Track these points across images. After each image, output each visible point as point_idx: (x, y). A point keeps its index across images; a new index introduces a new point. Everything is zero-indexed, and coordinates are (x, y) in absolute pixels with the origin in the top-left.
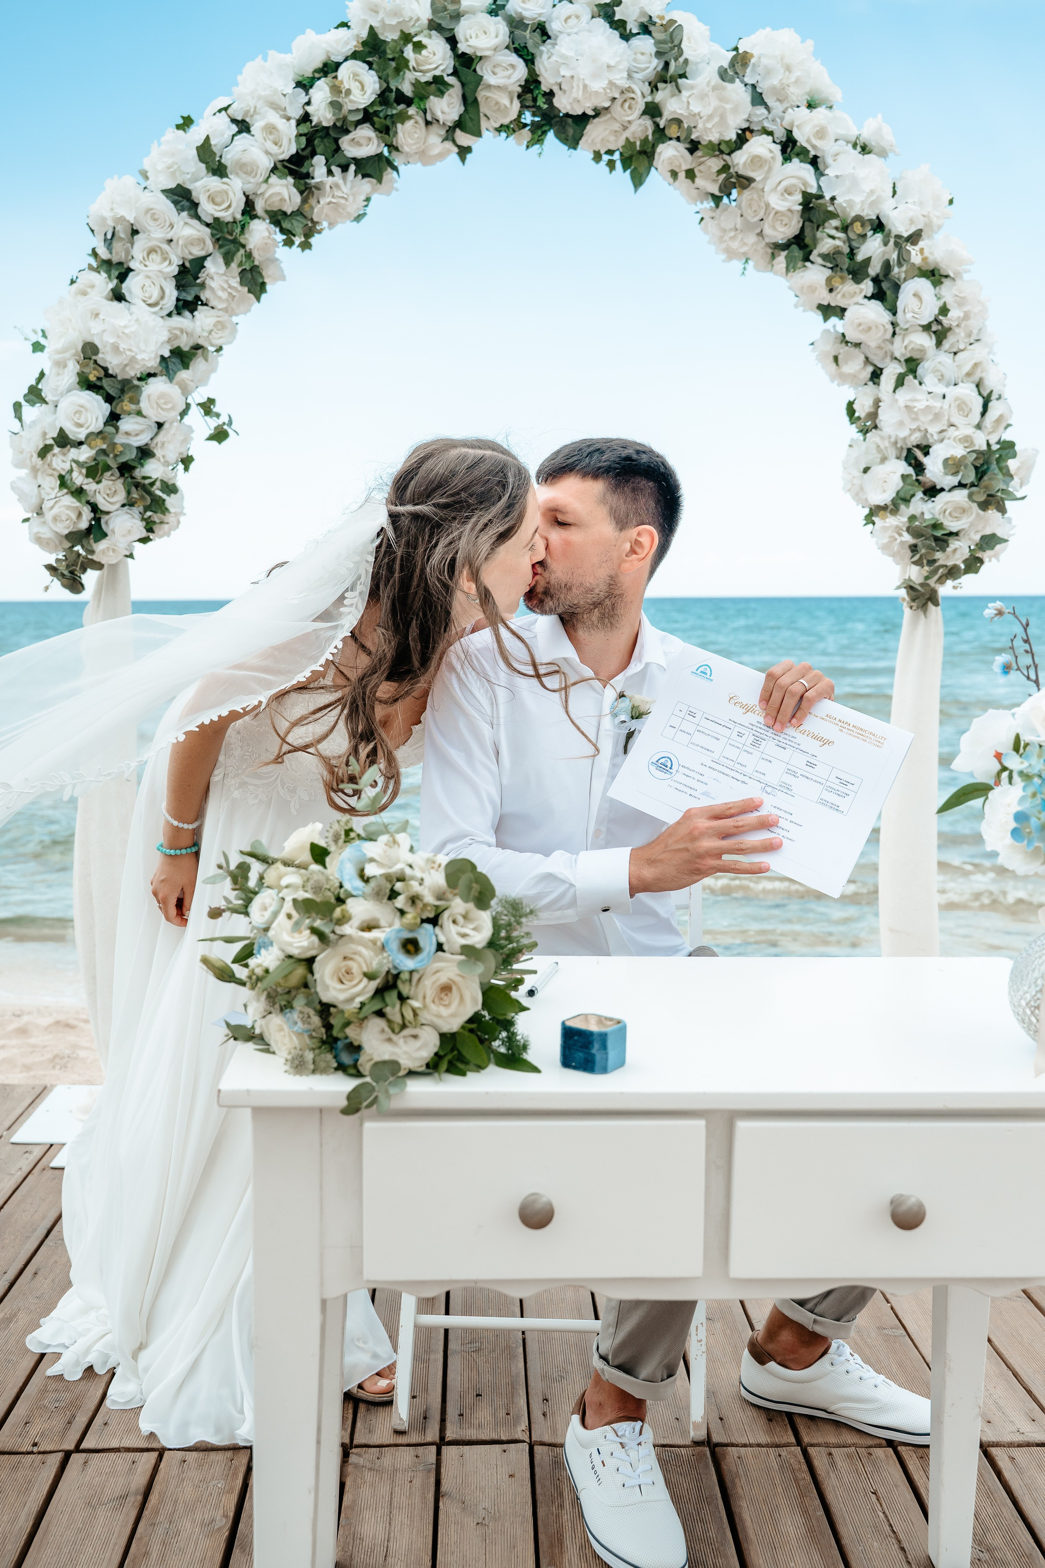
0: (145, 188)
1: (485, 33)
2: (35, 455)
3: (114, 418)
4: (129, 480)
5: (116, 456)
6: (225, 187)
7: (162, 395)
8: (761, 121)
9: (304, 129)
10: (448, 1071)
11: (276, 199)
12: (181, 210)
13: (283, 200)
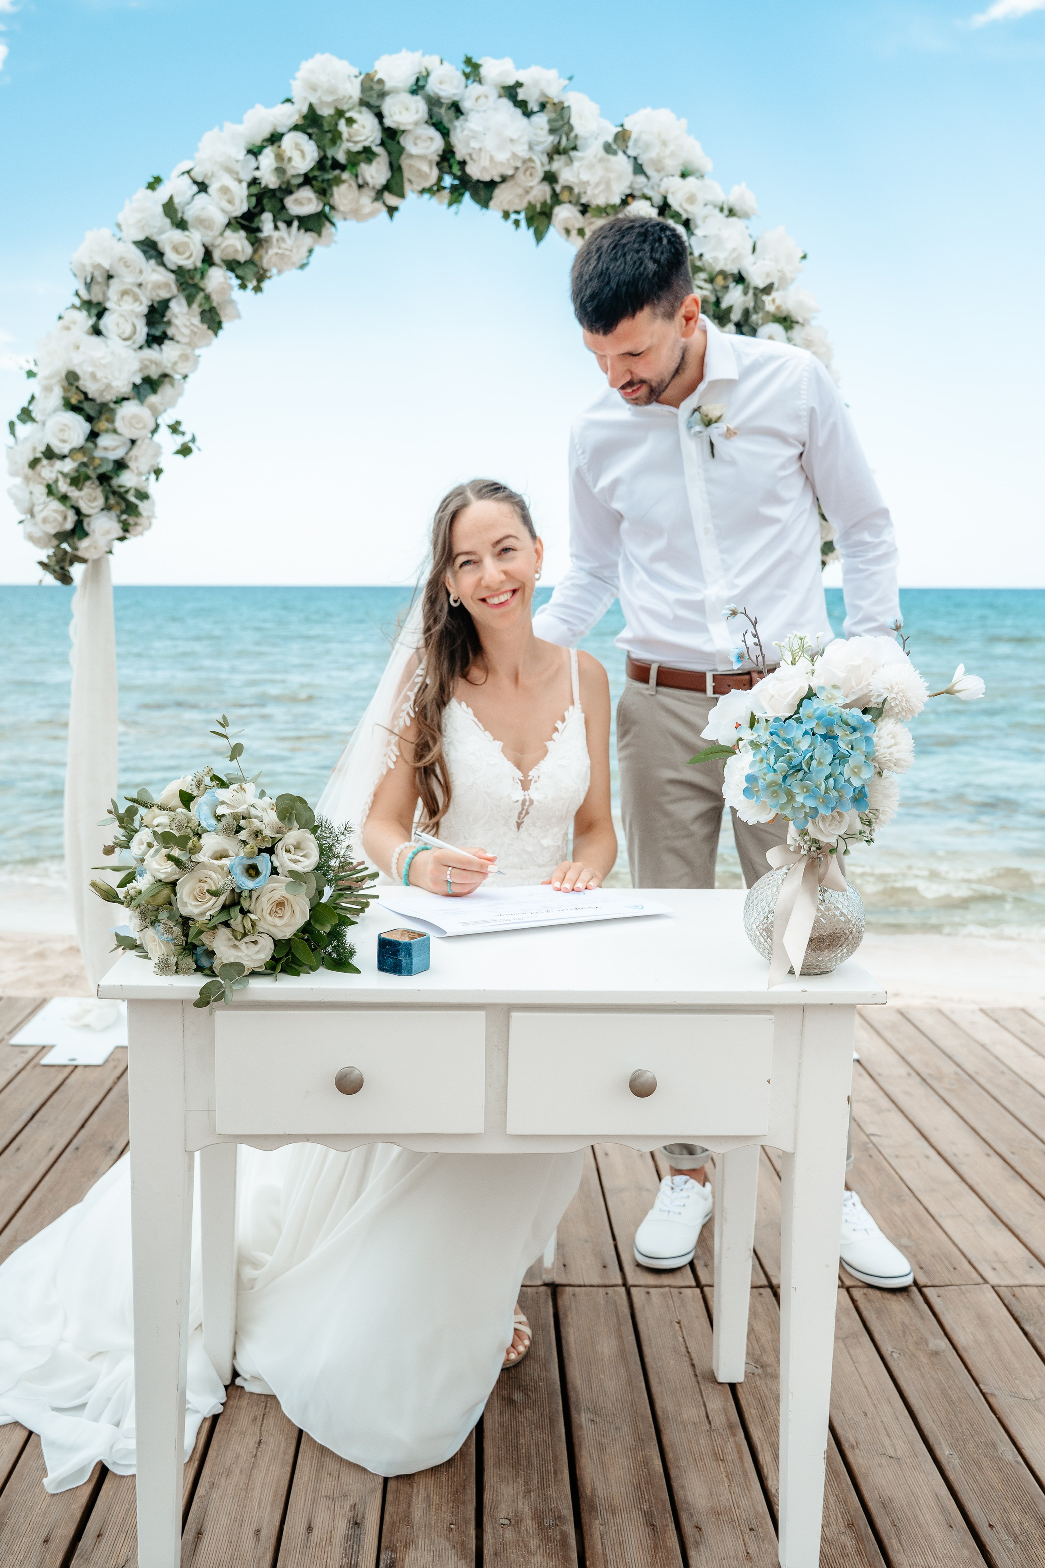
0: (120, 239)
1: (407, 109)
2: (26, 466)
3: (93, 436)
4: (108, 488)
5: (95, 468)
6: (186, 239)
7: (134, 416)
8: (641, 189)
9: (255, 190)
10: (283, 971)
11: (231, 250)
12: (149, 258)
13: (236, 251)
